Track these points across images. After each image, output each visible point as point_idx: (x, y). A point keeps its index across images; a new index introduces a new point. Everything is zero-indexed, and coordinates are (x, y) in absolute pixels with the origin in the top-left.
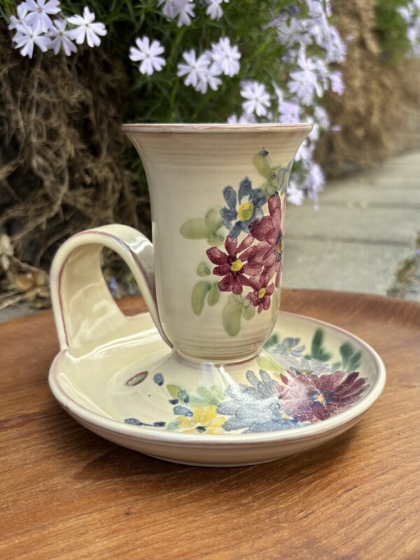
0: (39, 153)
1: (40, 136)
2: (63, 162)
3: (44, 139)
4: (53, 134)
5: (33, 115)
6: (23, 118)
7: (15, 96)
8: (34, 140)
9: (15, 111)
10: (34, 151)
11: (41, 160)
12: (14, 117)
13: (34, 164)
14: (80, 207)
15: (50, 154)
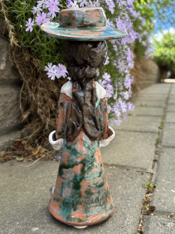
0: (40, 108)
1: (41, 102)
2: (49, 111)
3: (42, 103)
4: (45, 102)
5: (38, 95)
6: (34, 96)
7: (31, 88)
8: (39, 103)
9: (31, 93)
10: (38, 107)
11: (40, 110)
12: (30, 95)
13: (38, 111)
14: (52, 125)
15: (44, 108)
